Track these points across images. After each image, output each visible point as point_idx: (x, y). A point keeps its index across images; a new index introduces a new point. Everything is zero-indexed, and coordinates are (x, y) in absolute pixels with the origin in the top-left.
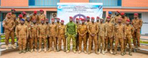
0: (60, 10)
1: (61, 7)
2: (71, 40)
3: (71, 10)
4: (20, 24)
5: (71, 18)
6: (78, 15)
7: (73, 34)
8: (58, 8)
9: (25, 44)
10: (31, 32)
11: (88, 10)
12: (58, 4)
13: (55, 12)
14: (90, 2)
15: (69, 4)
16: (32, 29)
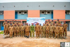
0: (28, 20)
1: (28, 19)
2: (32, 33)
3: (32, 20)
4: (10, 26)
5: (32, 24)
6: (35, 23)
7: (33, 31)
8: (27, 20)
9: (12, 34)
10: (14, 29)
11: (39, 20)
12: (27, 18)
13: (26, 21)
14: (40, 17)
15: (31, 18)
16: (14, 28)
